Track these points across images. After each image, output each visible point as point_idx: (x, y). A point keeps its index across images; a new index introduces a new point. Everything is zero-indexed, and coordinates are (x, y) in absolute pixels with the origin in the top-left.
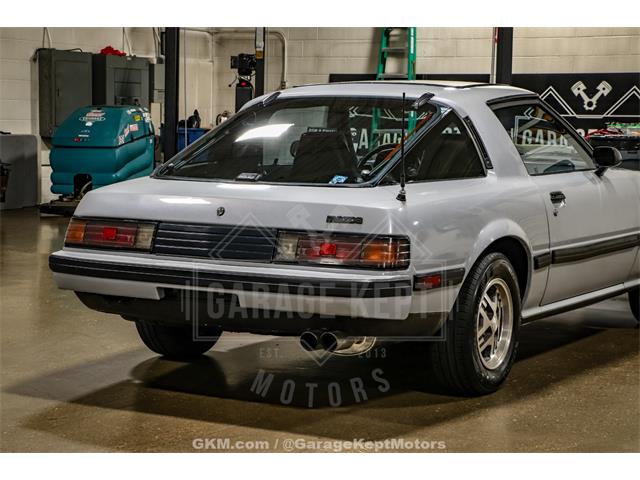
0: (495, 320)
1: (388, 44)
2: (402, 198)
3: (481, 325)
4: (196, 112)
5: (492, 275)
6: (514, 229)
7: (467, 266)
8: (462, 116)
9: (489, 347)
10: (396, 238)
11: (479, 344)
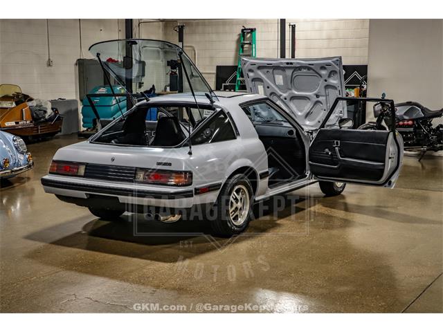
0: (239, 203)
1: (243, 51)
2: (190, 153)
3: (232, 206)
4: (153, 86)
5: (236, 184)
6: (248, 163)
7: (223, 181)
8: (226, 112)
9: (237, 216)
10: (186, 172)
11: (231, 215)
